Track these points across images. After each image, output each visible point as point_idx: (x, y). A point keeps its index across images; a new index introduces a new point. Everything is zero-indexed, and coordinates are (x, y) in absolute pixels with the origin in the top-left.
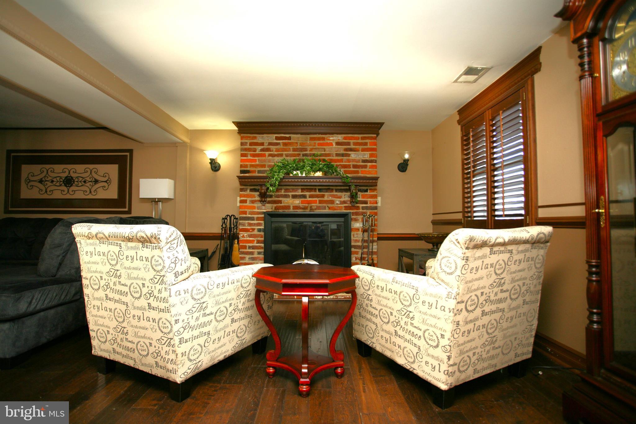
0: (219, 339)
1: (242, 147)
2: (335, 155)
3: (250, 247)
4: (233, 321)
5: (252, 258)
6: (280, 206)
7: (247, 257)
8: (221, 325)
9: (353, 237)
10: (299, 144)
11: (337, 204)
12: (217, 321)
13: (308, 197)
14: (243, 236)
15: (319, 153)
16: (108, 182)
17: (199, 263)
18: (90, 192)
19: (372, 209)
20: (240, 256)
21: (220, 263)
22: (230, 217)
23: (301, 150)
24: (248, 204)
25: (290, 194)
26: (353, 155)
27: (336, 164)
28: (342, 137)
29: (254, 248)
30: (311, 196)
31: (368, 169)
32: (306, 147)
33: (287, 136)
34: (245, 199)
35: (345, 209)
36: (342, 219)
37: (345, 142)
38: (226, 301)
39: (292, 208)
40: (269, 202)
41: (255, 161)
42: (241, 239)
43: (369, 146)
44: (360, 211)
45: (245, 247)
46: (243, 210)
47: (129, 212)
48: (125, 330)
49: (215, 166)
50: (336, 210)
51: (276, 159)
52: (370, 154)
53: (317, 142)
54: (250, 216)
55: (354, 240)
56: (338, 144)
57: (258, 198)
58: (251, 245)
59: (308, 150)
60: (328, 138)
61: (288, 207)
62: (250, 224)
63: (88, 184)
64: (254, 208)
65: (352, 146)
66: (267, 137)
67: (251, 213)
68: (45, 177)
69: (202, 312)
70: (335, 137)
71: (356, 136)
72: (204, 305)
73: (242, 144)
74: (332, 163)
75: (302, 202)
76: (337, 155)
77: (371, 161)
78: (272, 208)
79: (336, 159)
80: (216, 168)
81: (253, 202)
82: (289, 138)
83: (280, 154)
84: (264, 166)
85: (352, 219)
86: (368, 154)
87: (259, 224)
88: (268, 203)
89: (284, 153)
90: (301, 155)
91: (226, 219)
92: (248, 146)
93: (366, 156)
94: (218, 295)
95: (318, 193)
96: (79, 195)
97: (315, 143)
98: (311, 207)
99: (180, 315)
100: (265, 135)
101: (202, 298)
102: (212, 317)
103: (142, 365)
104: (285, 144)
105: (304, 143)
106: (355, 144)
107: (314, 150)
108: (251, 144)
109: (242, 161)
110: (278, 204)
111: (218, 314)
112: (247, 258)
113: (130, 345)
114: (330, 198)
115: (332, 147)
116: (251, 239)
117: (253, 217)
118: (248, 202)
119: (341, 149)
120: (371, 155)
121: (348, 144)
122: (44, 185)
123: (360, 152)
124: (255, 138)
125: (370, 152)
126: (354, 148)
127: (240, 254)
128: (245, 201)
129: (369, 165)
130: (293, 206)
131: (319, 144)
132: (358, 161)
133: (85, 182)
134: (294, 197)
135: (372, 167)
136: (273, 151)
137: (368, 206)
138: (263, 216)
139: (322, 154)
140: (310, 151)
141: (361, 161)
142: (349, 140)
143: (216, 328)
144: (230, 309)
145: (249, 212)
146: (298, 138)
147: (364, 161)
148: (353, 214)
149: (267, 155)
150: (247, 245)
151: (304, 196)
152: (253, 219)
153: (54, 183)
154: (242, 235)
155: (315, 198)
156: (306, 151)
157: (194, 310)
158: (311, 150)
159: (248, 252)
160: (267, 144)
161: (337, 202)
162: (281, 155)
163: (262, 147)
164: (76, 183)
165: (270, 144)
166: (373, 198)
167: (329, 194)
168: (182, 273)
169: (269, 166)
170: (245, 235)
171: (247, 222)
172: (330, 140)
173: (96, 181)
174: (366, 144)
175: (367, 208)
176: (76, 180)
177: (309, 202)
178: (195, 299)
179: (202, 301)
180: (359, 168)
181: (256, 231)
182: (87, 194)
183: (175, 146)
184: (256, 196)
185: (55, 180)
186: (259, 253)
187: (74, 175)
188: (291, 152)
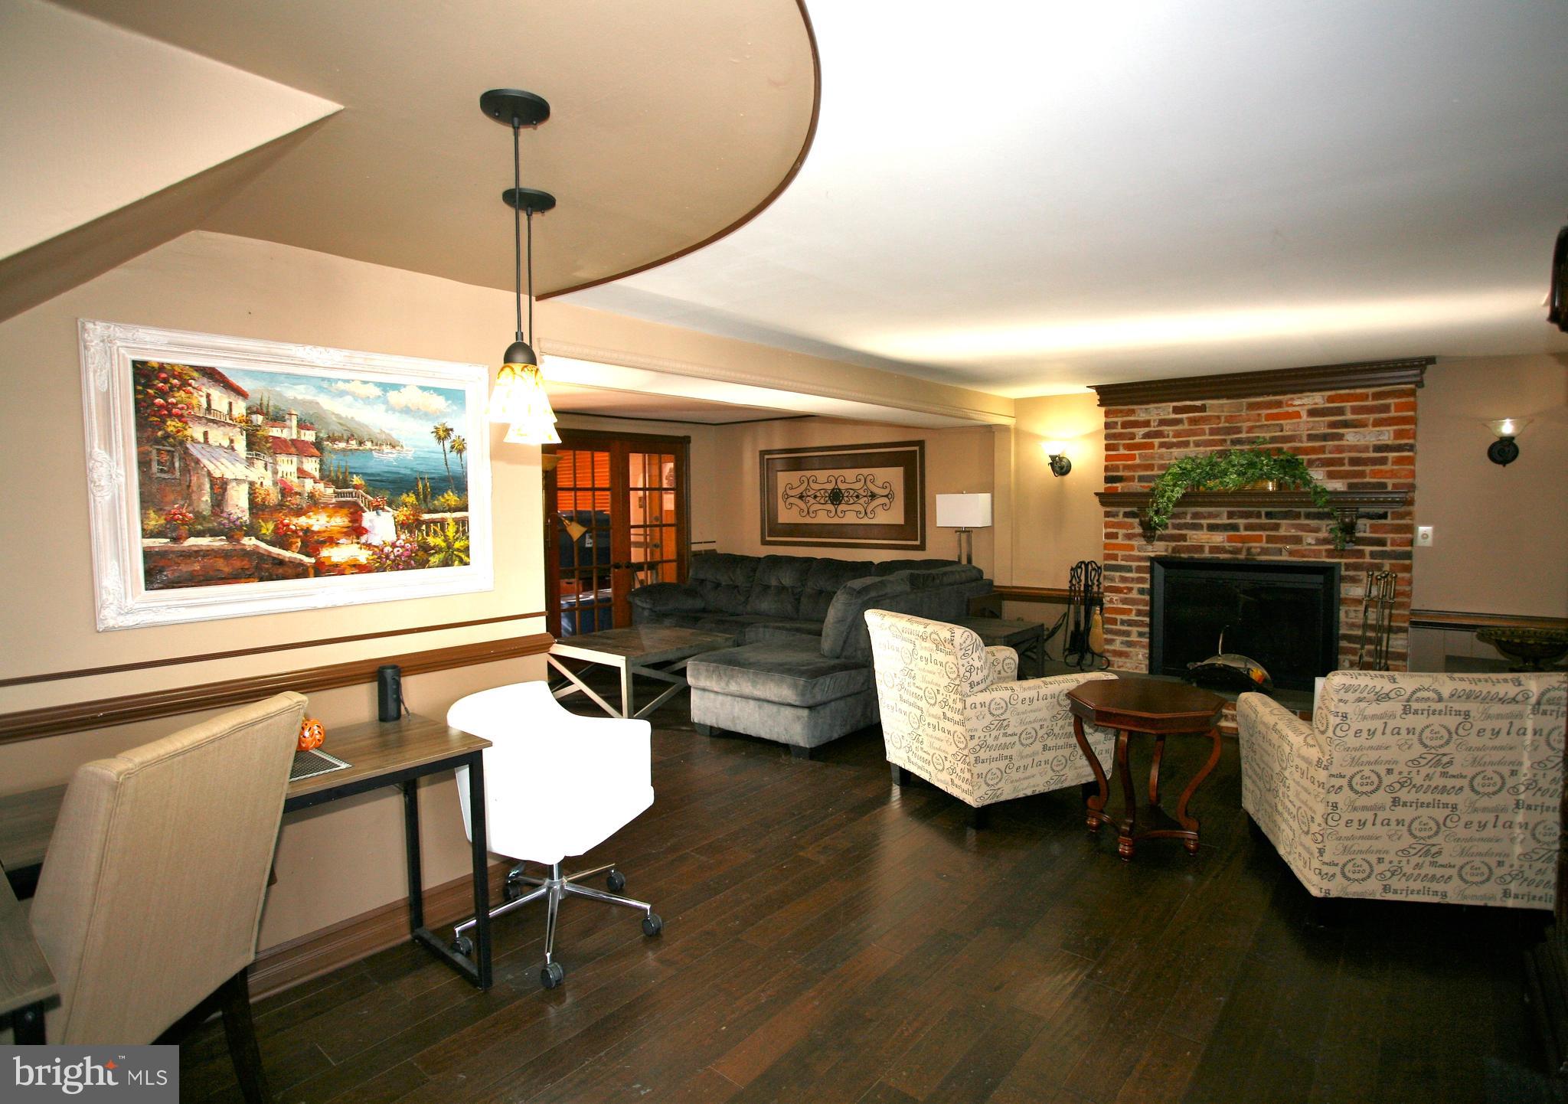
0: (1025, 768)
1: (1109, 431)
2: (1305, 438)
3: (1123, 622)
4: (1045, 748)
5: (1127, 642)
6: (1184, 546)
7: (1119, 639)
8: (1028, 750)
9: (1347, 617)
10: (1223, 420)
11: (1310, 544)
12: (1022, 744)
13: (1242, 528)
14: (1111, 601)
15: (1268, 435)
16: (890, 496)
17: (1016, 657)
18: (866, 513)
19: (1396, 558)
20: (1105, 636)
21: (1067, 646)
22: (1087, 565)
23: (1228, 431)
24: (1120, 541)
25: (1204, 522)
26: (1351, 437)
27: (1309, 457)
28: (1323, 396)
29: (1130, 623)
30: (1248, 528)
31: (1388, 467)
32: (1239, 425)
33: (1198, 403)
34: (1115, 530)
35: (1328, 557)
36: (1320, 578)
37: (1332, 408)
38: (1035, 721)
39: (1207, 549)
40: (1162, 538)
41: (1133, 457)
42: (1107, 605)
43: (1393, 414)
44: (1366, 560)
45: (1114, 621)
46: (1111, 552)
47: (922, 547)
48: (920, 738)
49: (1060, 467)
50: (1304, 556)
51: (1175, 451)
52: (1395, 431)
53: (1264, 412)
54: (1123, 563)
55: (1347, 623)
56: (1312, 413)
57: (1138, 530)
58: (1125, 617)
59: (1244, 429)
60: (1290, 402)
61: (1200, 548)
62: (1124, 579)
63: (862, 501)
64: (1132, 548)
65: (1349, 416)
66: (1156, 408)
67: (1126, 558)
68: (806, 489)
69: (1002, 731)
70: (1306, 399)
71: (1359, 391)
72: (1005, 723)
73: (1107, 426)
74: (1300, 457)
75: (1230, 539)
76: (1311, 437)
77: (1399, 448)
78: (1166, 550)
79: (1307, 447)
80: (1062, 468)
81: (1129, 537)
82: (1203, 408)
83: (1182, 442)
84: (1150, 467)
85: (1343, 579)
86: (1392, 433)
87: (1140, 580)
88: (1158, 540)
89: (1192, 439)
90: (1229, 442)
91: (1080, 567)
92: (1119, 430)
93: (1386, 437)
94: (1023, 713)
95: (1264, 521)
96: (850, 518)
97: (1259, 415)
98: (1249, 549)
99: (976, 730)
100: (1152, 406)
101: (1002, 714)
102: (1016, 738)
103: (938, 780)
104: (1192, 421)
105: (1236, 416)
106: (1355, 410)
107: (1256, 430)
108: (1125, 425)
109: (1108, 458)
110: (1179, 541)
111: (1023, 736)
112: (1118, 642)
113: (926, 756)
114: (1293, 532)
115: (1298, 420)
116: (1125, 606)
117: (1131, 567)
118: (1120, 536)
119: (1321, 425)
120: (1399, 434)
121: (1340, 411)
122: (805, 503)
123: (1370, 428)
124: (1133, 412)
125: (1395, 427)
126: (1353, 420)
127: (1104, 633)
128: (1114, 536)
129: (1393, 457)
130: (1210, 547)
131: (1269, 417)
132: (1366, 449)
133: (857, 497)
134: (1212, 528)
135: (1399, 461)
136: (1168, 437)
137: (1386, 551)
138: (1148, 564)
139: (1275, 437)
140: (1247, 432)
141: (1371, 449)
142: (1343, 402)
143: (1021, 753)
144: (1041, 733)
145: (1122, 556)
146: (1222, 406)
147: (1378, 448)
148: (1348, 567)
149: (1156, 445)
150: (1119, 617)
151: (1235, 527)
152: (1129, 569)
153: (818, 499)
154: (1108, 599)
155: (1259, 530)
156: (1240, 432)
157: (992, 727)
158: (1250, 430)
159: (1120, 630)
160: (1156, 424)
161: (1310, 541)
162: (1186, 444)
163: (1147, 430)
164: (846, 499)
165: (1162, 422)
166: (1400, 533)
167: (1288, 524)
168: (978, 684)
169: (1162, 467)
170: (1115, 598)
171: (1118, 574)
172: (1294, 406)
173: (873, 496)
174: (1386, 408)
175: (1383, 555)
176: (846, 494)
177: (1243, 539)
178: (994, 715)
179: (1002, 718)
180: (1365, 464)
181: (1135, 591)
182: (861, 516)
183: (990, 432)
184: (1136, 525)
185: (818, 494)
186: (1141, 634)
187: (842, 486)
188: (1207, 437)
